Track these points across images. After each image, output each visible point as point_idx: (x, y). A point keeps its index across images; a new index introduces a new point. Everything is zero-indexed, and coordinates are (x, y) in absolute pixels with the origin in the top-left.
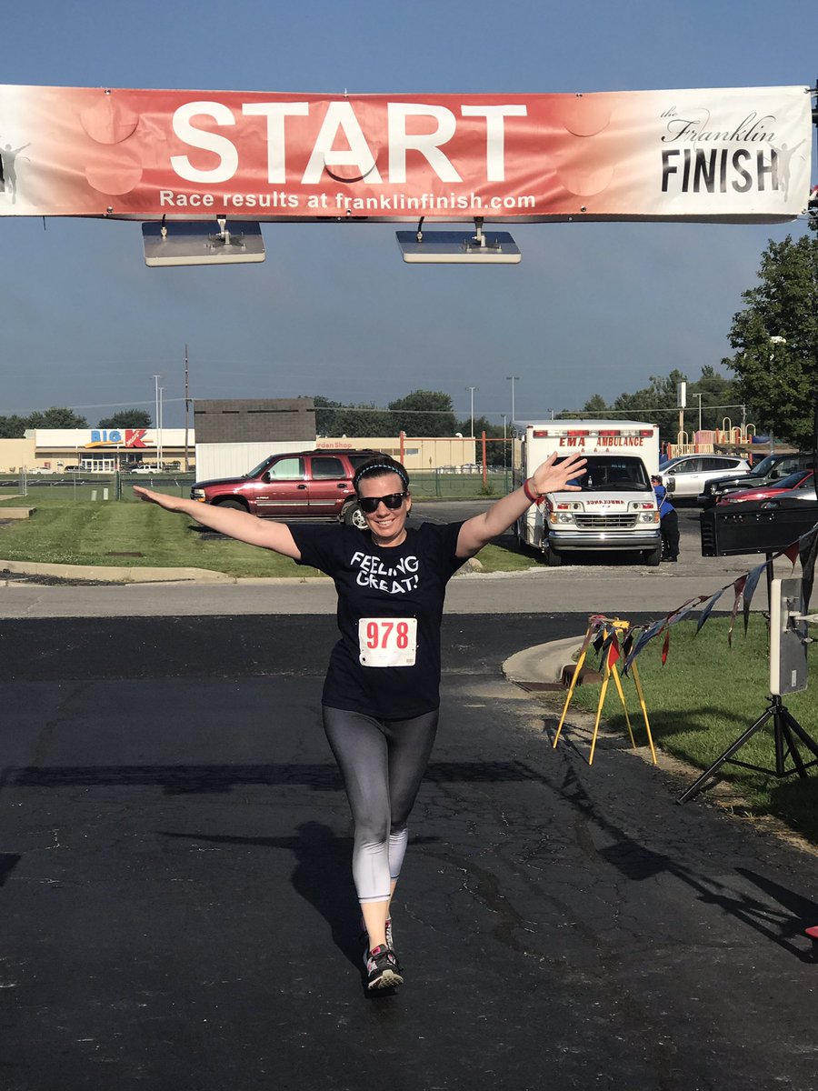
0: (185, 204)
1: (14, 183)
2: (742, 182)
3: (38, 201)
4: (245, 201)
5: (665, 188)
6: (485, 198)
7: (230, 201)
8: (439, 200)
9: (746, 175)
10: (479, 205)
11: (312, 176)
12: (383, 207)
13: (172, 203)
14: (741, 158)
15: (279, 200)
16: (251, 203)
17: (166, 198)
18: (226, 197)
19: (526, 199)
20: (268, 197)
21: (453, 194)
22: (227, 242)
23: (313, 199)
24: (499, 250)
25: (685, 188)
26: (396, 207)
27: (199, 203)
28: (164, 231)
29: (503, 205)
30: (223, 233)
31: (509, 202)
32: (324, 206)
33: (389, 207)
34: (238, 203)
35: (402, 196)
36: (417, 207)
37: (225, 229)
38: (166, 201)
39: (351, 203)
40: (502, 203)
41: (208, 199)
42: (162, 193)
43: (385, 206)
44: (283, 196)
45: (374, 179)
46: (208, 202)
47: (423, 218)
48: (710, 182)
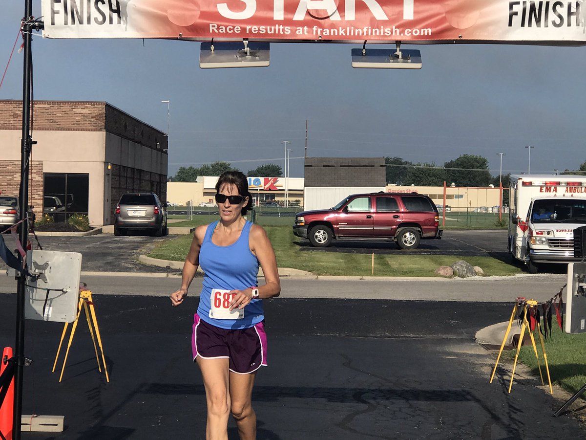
0: (224, 31)
1: (126, 19)
2: (558, 21)
3: (139, 29)
4: (259, 30)
5: (510, 25)
6: (401, 29)
7: (250, 30)
8: (374, 30)
9: (560, 17)
10: (398, 34)
11: (300, 16)
12: (340, 34)
13: (216, 31)
14: (558, 7)
15: (279, 30)
16: (263, 31)
17: (213, 28)
18: (248, 27)
19: (426, 30)
20: (273, 28)
21: (382, 27)
22: (248, 54)
23: (299, 29)
24: (410, 61)
25: (523, 25)
26: (348, 34)
27: (232, 31)
28: (212, 48)
29: (412, 34)
30: (246, 49)
31: (416, 32)
32: (306, 33)
33: (344, 34)
34: (255, 31)
35: (352, 28)
36: (361, 34)
37: (248, 46)
38: (213, 30)
39: (322, 32)
40: (412, 32)
41: (238, 29)
42: (211, 25)
43: (342, 34)
44: (281, 27)
45: (336, 17)
46: (238, 31)
47: (366, 41)
48: (538, 21)
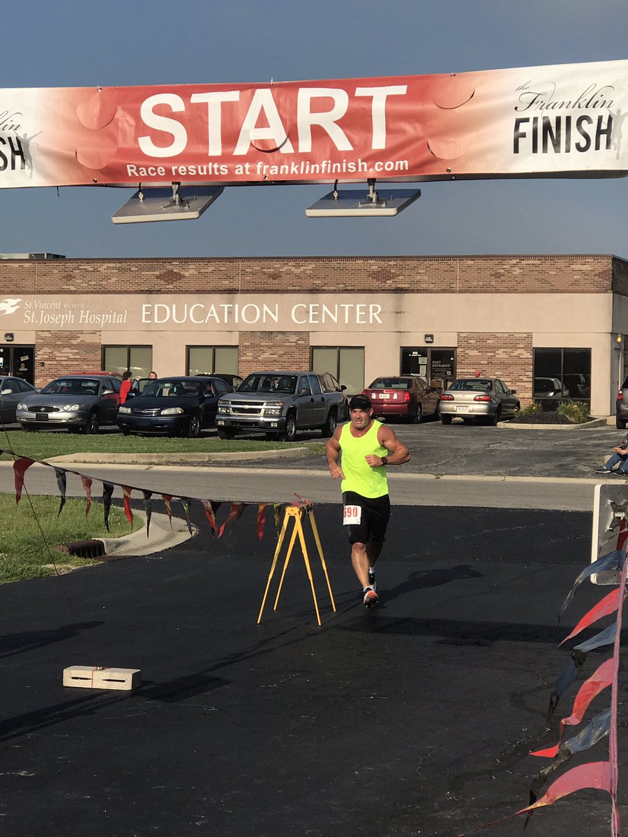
0: (146, 174)
1: (31, 162)
2: (583, 144)
3: (47, 176)
4: (188, 171)
5: (516, 150)
6: (370, 163)
7: (177, 171)
8: (334, 165)
9: (586, 137)
10: (365, 170)
11: (241, 149)
12: (292, 173)
13: (137, 175)
14: (584, 123)
15: (213, 169)
17: (132, 170)
18: (174, 168)
19: (402, 162)
20: (205, 167)
21: (345, 161)
22: (177, 203)
23: (239, 168)
24: (384, 205)
25: (535, 150)
26: (302, 172)
27: (155, 174)
28: (141, 196)
29: (384, 168)
30: (174, 196)
31: (389, 166)
32: (247, 173)
33: (297, 172)
34: (183, 172)
35: (308, 163)
36: (318, 172)
37: (176, 193)
38: (132, 173)
39: (268, 170)
40: (383, 166)
41: (161, 171)
42: (128, 166)
43: (294, 172)
44: (216, 166)
45: (288, 149)
48: (557, 145)
